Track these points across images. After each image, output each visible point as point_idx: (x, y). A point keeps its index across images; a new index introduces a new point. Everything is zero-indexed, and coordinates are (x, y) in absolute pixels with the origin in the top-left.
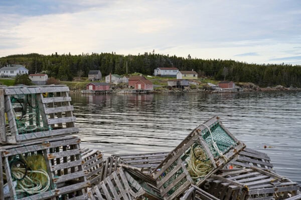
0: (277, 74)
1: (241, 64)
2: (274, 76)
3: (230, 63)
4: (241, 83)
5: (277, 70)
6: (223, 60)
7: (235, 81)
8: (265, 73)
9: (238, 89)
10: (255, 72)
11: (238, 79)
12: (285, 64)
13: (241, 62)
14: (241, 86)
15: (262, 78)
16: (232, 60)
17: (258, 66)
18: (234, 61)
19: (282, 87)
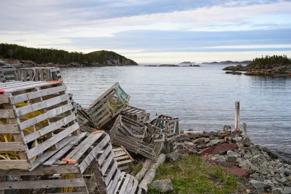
0: (48, 56)
1: (22, 48)
2: (46, 56)
3: (14, 47)
4: (23, 61)
5: (48, 53)
6: (9, 44)
7: (19, 59)
8: (40, 54)
9: (22, 65)
10: (33, 53)
11: (21, 58)
12: (53, 49)
13: (22, 46)
14: (23, 63)
15: (38, 58)
16: (16, 44)
17: (35, 49)
18: (17, 45)
19: (52, 64)
